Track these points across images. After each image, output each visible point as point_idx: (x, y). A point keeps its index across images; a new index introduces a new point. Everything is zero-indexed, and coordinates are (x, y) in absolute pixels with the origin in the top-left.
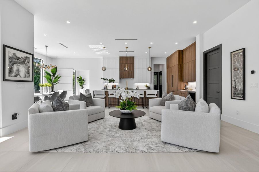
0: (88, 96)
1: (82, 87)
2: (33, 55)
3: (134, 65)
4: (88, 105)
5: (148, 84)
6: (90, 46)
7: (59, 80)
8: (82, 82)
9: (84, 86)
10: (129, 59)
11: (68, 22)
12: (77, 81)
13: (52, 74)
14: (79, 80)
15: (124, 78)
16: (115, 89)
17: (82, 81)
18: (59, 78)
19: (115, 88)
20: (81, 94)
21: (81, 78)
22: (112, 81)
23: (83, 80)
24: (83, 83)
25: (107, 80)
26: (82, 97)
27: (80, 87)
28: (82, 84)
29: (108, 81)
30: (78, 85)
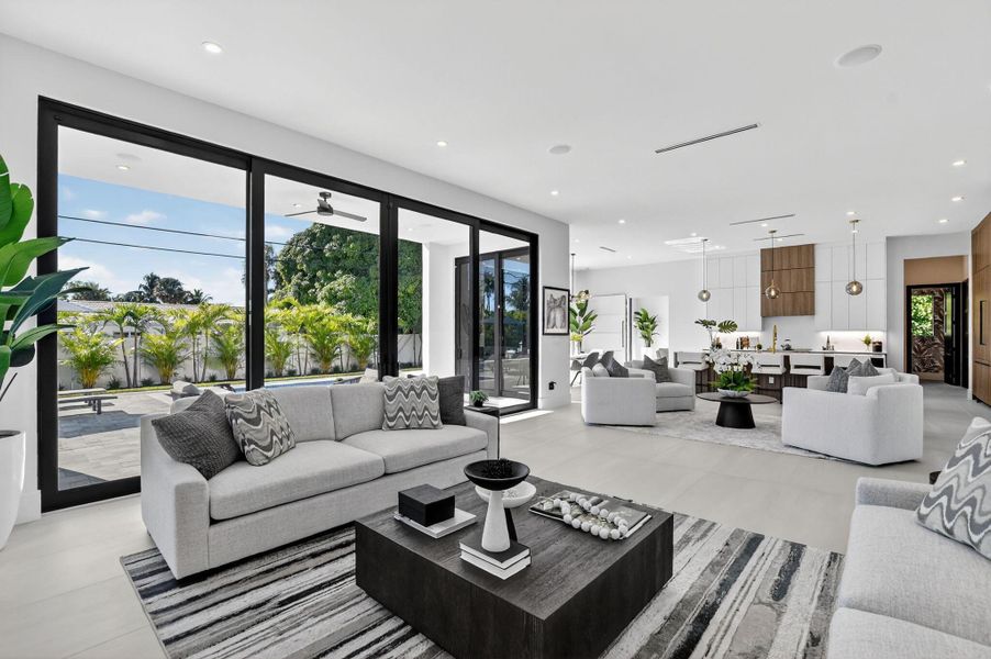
0: (659, 363)
1: (649, 341)
2: (568, 291)
3: (814, 271)
4: (659, 380)
5: (877, 336)
6: (668, 243)
7: (593, 323)
8: (647, 327)
9: (653, 337)
10: (795, 256)
11: (622, 222)
12: (634, 323)
13: (578, 311)
14: (641, 321)
15: (776, 314)
16: (745, 349)
17: (647, 324)
18: (592, 319)
19: (748, 345)
20: (647, 358)
21: (646, 315)
22: (728, 326)
23: (652, 321)
24: (653, 329)
25: (715, 325)
26: (648, 364)
27: (643, 340)
28: (648, 333)
29: (716, 328)
30: (637, 334)
